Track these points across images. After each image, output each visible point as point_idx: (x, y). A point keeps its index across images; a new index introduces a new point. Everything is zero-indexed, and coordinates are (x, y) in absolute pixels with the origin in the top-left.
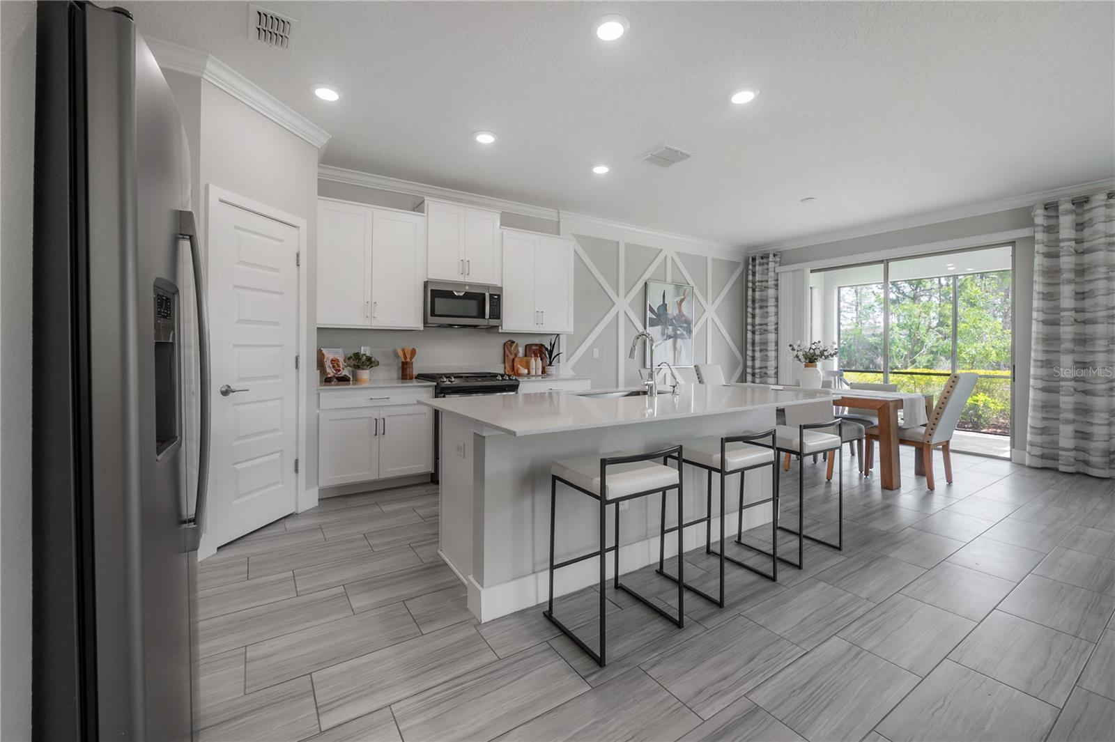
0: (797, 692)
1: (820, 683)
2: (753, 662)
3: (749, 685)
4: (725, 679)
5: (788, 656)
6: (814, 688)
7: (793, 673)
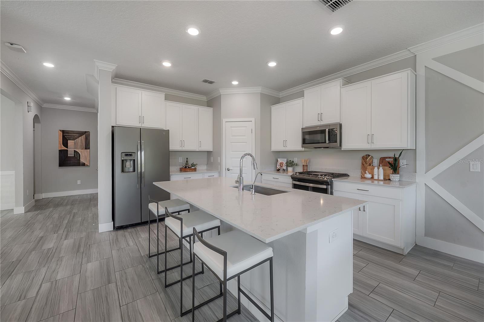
0: (106, 295)
1: (104, 303)
2: (128, 288)
3: (119, 284)
4: (126, 279)
5: (123, 299)
6: (103, 300)
7: (115, 297)
